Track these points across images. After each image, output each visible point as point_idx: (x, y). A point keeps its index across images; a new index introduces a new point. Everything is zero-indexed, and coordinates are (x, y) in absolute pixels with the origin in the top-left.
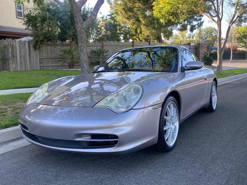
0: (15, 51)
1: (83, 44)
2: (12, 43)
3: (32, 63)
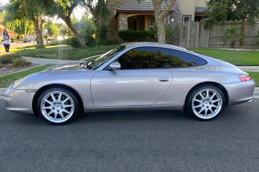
0: (186, 31)
1: (159, 33)
2: (184, 25)
3: (201, 41)
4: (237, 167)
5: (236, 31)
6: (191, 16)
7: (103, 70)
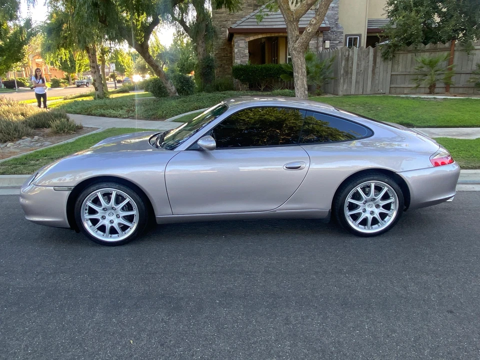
0: (350, 65)
1: (297, 74)
2: (347, 54)
3: (377, 82)
4: (414, 329)
5: (439, 64)
6: (360, 35)
7: (188, 149)
